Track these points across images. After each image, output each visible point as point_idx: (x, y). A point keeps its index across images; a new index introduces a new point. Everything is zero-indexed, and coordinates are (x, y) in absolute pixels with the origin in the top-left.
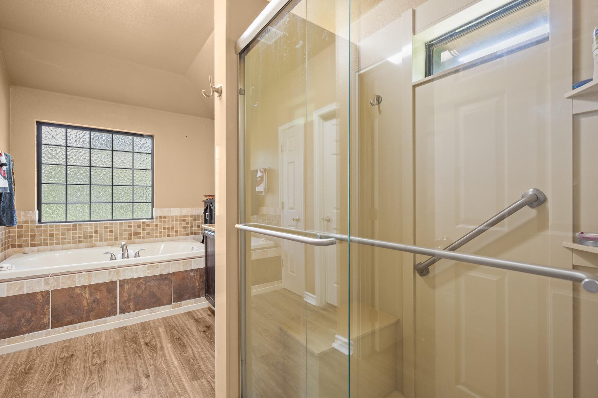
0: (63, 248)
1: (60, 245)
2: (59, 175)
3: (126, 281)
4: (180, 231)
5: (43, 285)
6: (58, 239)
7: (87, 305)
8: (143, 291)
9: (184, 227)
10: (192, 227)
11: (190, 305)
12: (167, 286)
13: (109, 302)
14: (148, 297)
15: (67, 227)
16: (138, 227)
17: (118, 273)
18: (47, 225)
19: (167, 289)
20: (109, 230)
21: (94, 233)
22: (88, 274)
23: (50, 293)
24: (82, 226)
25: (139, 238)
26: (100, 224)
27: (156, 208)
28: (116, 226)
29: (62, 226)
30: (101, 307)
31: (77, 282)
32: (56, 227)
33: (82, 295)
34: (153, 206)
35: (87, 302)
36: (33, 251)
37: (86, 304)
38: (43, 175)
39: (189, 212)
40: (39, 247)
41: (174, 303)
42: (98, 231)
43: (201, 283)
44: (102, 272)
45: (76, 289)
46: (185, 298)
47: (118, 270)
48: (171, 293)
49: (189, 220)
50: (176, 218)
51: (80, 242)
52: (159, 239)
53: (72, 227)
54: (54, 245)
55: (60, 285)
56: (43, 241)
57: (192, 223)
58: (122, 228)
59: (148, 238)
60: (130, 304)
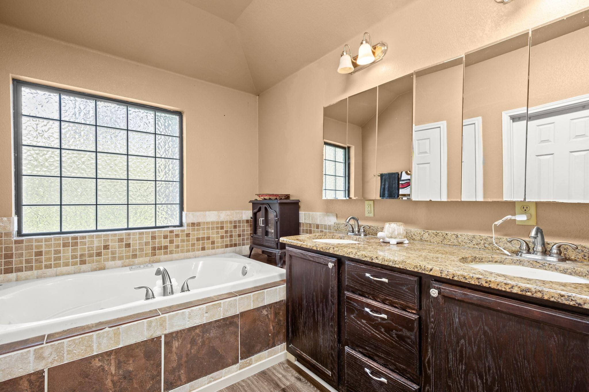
0: (58, 273)
1: (53, 269)
2: (49, 163)
3: (174, 335)
4: (218, 242)
5: (31, 362)
6: (49, 259)
7: (112, 387)
8: (199, 349)
9: (222, 237)
10: (231, 236)
11: (263, 360)
12: (233, 336)
13: (148, 375)
14: (206, 357)
15: (63, 241)
16: (164, 238)
17: (162, 324)
18: (32, 239)
19: (232, 340)
20: (124, 243)
21: (104, 248)
22: (115, 329)
23: (46, 375)
24: (86, 239)
25: (166, 253)
26: (111, 235)
27: (187, 211)
28: (134, 238)
29: (55, 239)
30: (136, 386)
31: (95, 348)
32: (45, 241)
33: (103, 369)
34: (182, 209)
35: (112, 381)
36: (9, 281)
37: (110, 385)
38: (24, 162)
39: (228, 217)
40: (19, 274)
41: (243, 361)
42: (109, 245)
43: (276, 325)
44: (137, 323)
45: (93, 360)
46: (256, 350)
47: (162, 317)
48: (237, 346)
49: (228, 227)
50: (212, 225)
51: (83, 262)
52: (191, 254)
53: (70, 241)
54: (43, 268)
55: (64, 357)
56: (26, 263)
57: (231, 231)
58: (143, 240)
59: (177, 252)
60: (180, 373)
